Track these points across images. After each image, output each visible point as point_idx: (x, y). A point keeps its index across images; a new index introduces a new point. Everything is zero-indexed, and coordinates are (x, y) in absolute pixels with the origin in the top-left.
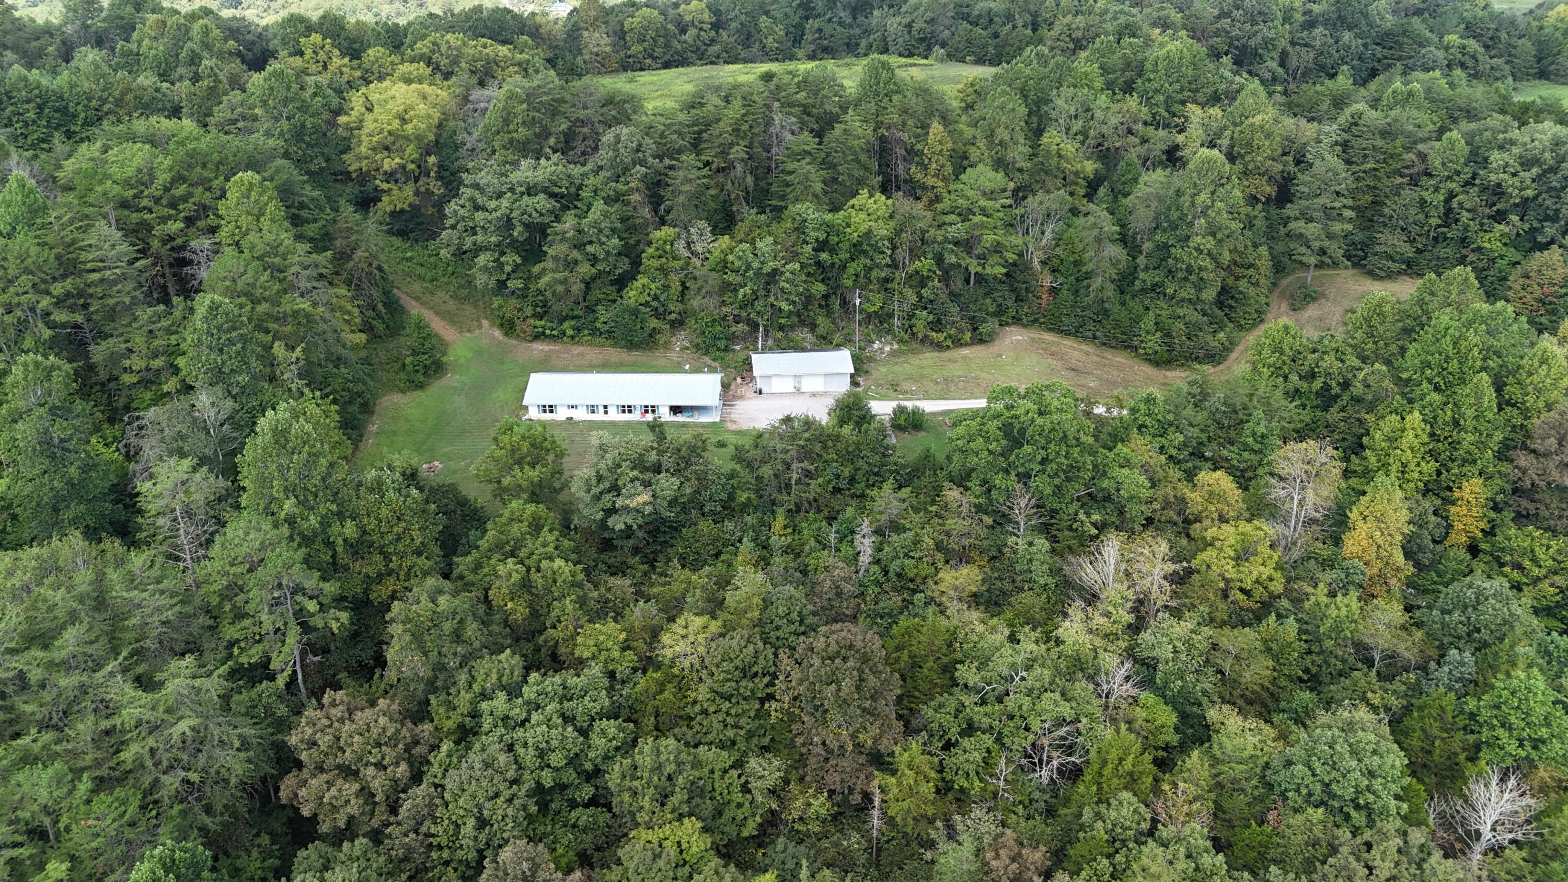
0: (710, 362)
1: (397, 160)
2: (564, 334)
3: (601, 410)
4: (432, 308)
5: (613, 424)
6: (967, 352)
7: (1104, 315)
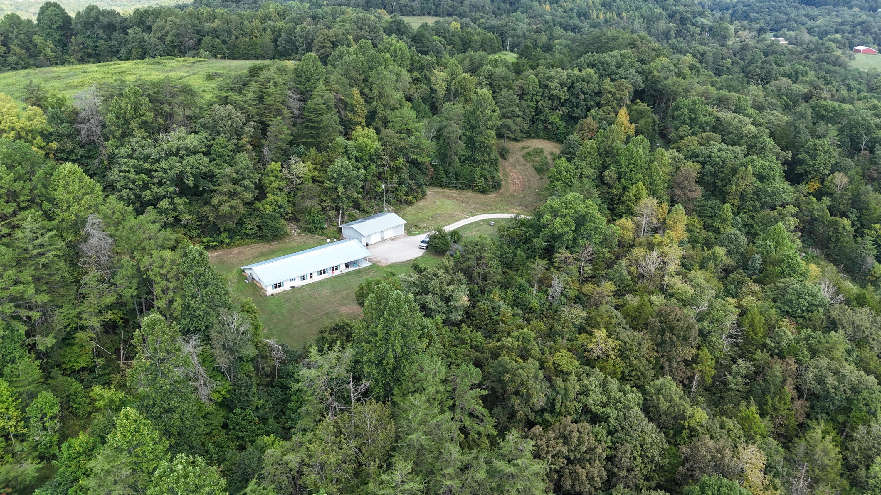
3: (309, 276)
6: (421, 203)
7: (457, 174)
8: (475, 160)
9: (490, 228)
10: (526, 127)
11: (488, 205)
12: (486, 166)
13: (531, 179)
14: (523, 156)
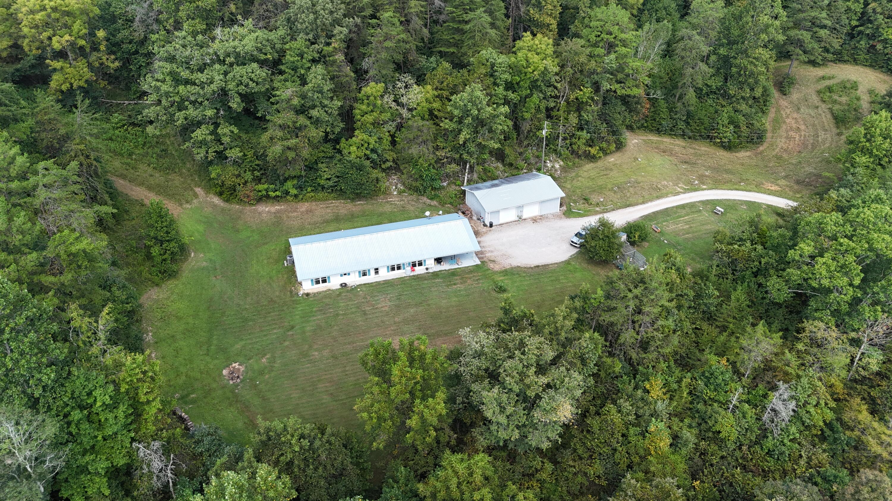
0: (428, 201)
1: (67, 37)
2: (287, 193)
3: (373, 272)
4: (142, 184)
5: (387, 283)
6: (611, 159)
7: (689, 115)
8: (726, 96)
9: (713, 218)
10: (836, 44)
11: (728, 171)
12: (743, 107)
13: (821, 133)
14: (819, 92)
